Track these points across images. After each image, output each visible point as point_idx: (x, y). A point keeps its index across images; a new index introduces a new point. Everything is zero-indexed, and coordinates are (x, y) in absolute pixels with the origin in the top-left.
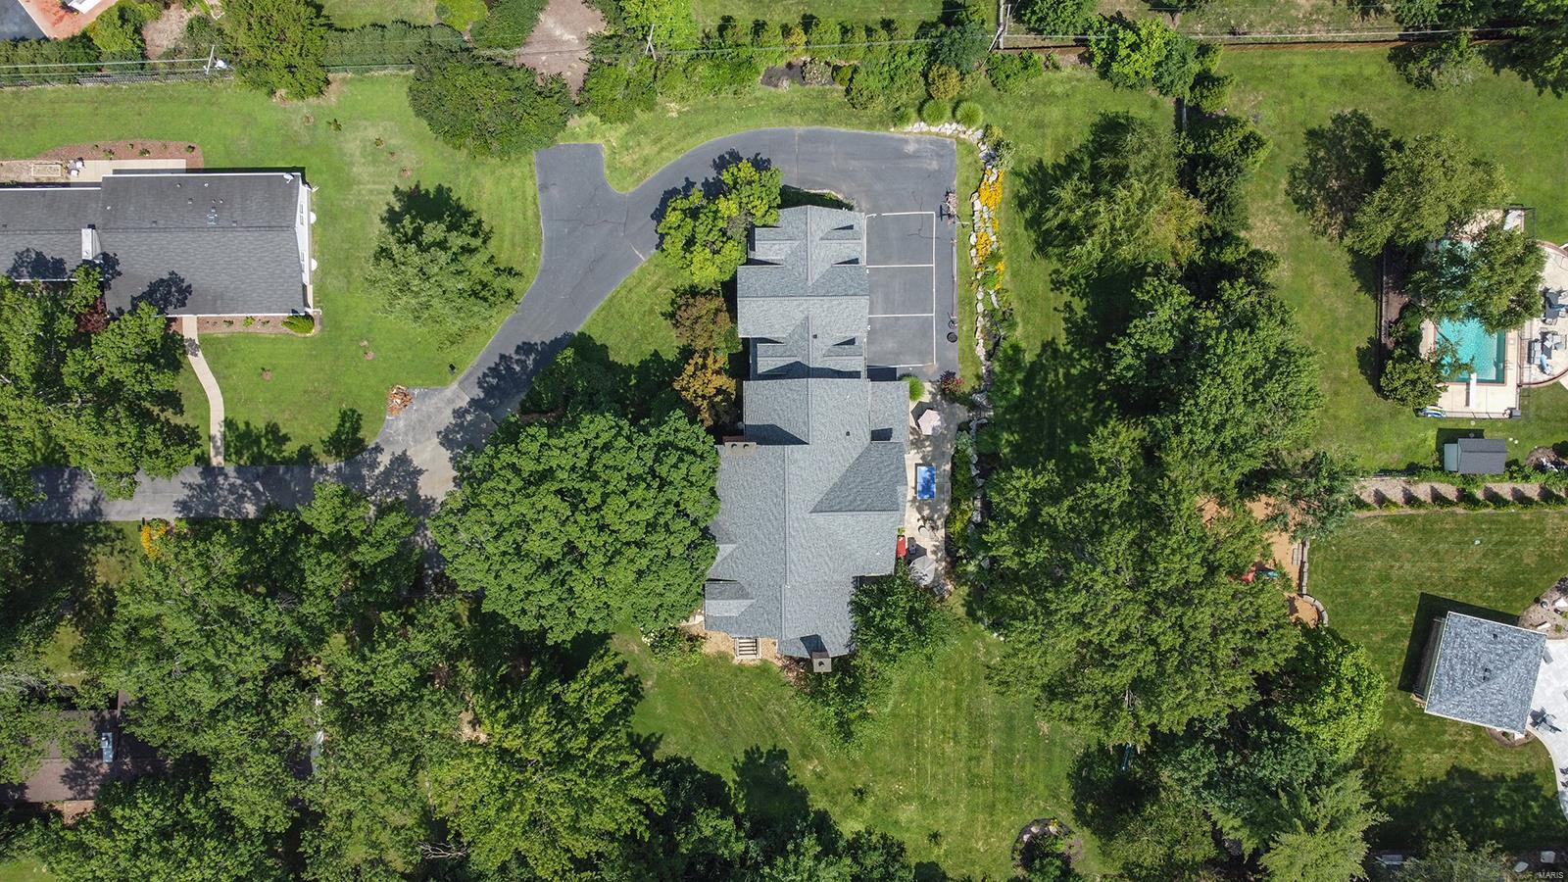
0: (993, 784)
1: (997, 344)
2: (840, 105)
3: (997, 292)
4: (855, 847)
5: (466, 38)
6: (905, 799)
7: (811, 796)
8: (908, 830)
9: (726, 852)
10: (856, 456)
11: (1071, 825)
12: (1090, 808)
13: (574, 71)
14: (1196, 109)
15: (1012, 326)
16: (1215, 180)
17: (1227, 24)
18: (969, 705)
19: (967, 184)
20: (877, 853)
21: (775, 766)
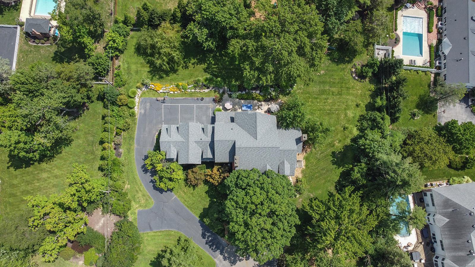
0: (340, 88)
1: (204, 85)
2: (128, 133)
3: (188, 85)
4: (362, 130)
5: (101, 255)
6: (346, 115)
7: (346, 144)
8: (355, 114)
9: (365, 169)
10: (239, 127)
11: (352, 64)
12: (347, 59)
13: (114, 219)
14: (134, 25)
15: (199, 80)
16: (156, 18)
17: (108, 16)
18: (316, 95)
19: (154, 94)
20: (363, 123)
21: (337, 155)
